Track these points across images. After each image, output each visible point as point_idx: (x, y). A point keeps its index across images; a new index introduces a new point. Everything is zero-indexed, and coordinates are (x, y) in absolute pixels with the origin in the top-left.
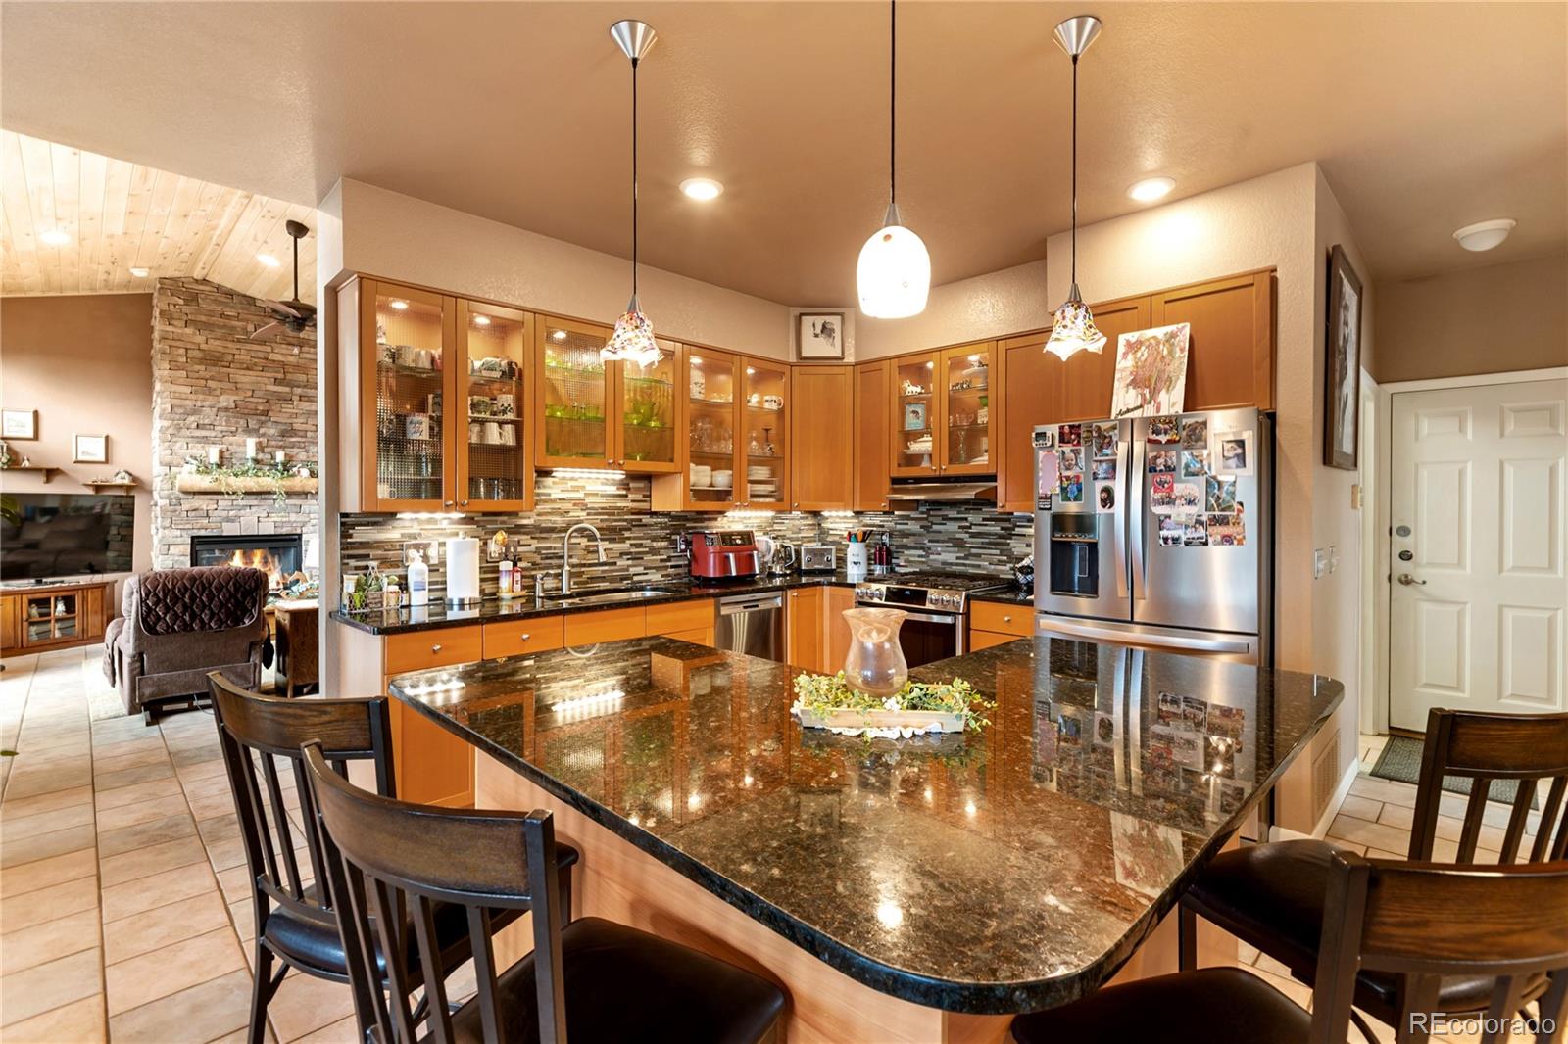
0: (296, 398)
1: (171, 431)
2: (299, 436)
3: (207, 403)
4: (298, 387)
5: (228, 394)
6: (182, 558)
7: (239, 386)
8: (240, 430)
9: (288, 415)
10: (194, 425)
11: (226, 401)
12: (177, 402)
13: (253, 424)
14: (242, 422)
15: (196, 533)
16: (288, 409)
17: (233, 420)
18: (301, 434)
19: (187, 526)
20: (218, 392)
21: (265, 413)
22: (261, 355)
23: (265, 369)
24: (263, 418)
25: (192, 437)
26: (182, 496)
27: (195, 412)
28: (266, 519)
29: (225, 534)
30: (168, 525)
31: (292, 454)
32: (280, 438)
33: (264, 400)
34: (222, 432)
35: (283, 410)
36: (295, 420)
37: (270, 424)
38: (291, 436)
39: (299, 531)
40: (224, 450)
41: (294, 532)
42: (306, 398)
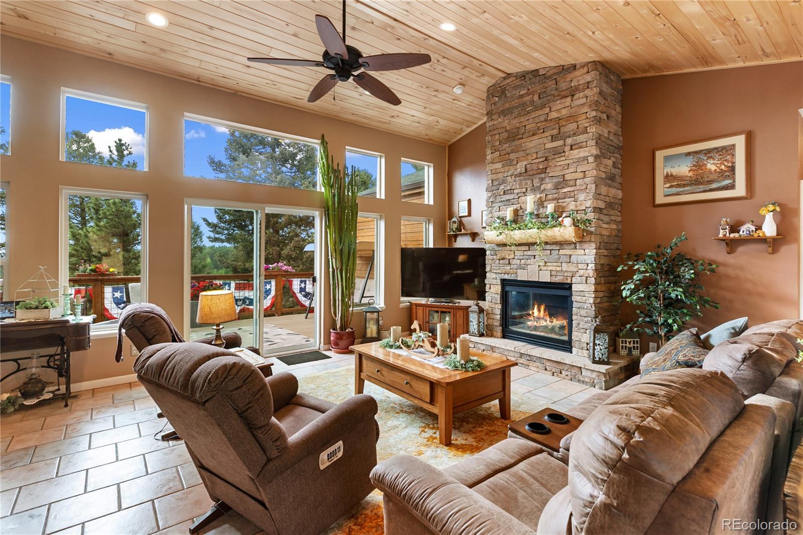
0: (567, 148)
1: (491, 200)
2: (569, 186)
3: (509, 174)
4: (569, 137)
5: (522, 161)
6: (496, 296)
7: (528, 152)
8: (529, 189)
9: (561, 168)
10: (502, 193)
11: (520, 167)
12: (494, 177)
13: (536, 183)
14: (529, 182)
15: (506, 277)
16: (561, 161)
17: (523, 183)
18: (571, 183)
19: (498, 271)
20: (515, 162)
21: (544, 170)
22: (542, 118)
23: (545, 130)
24: (543, 175)
25: (501, 202)
26: (496, 248)
27: (504, 182)
28: (545, 268)
29: (518, 279)
30: (489, 270)
31: (565, 204)
32: (555, 191)
33: (543, 159)
34: (518, 194)
35: (559, 164)
36: (567, 171)
37: (547, 180)
38: (563, 188)
39: (569, 281)
40: (519, 208)
41: (566, 282)
42: (576, 146)
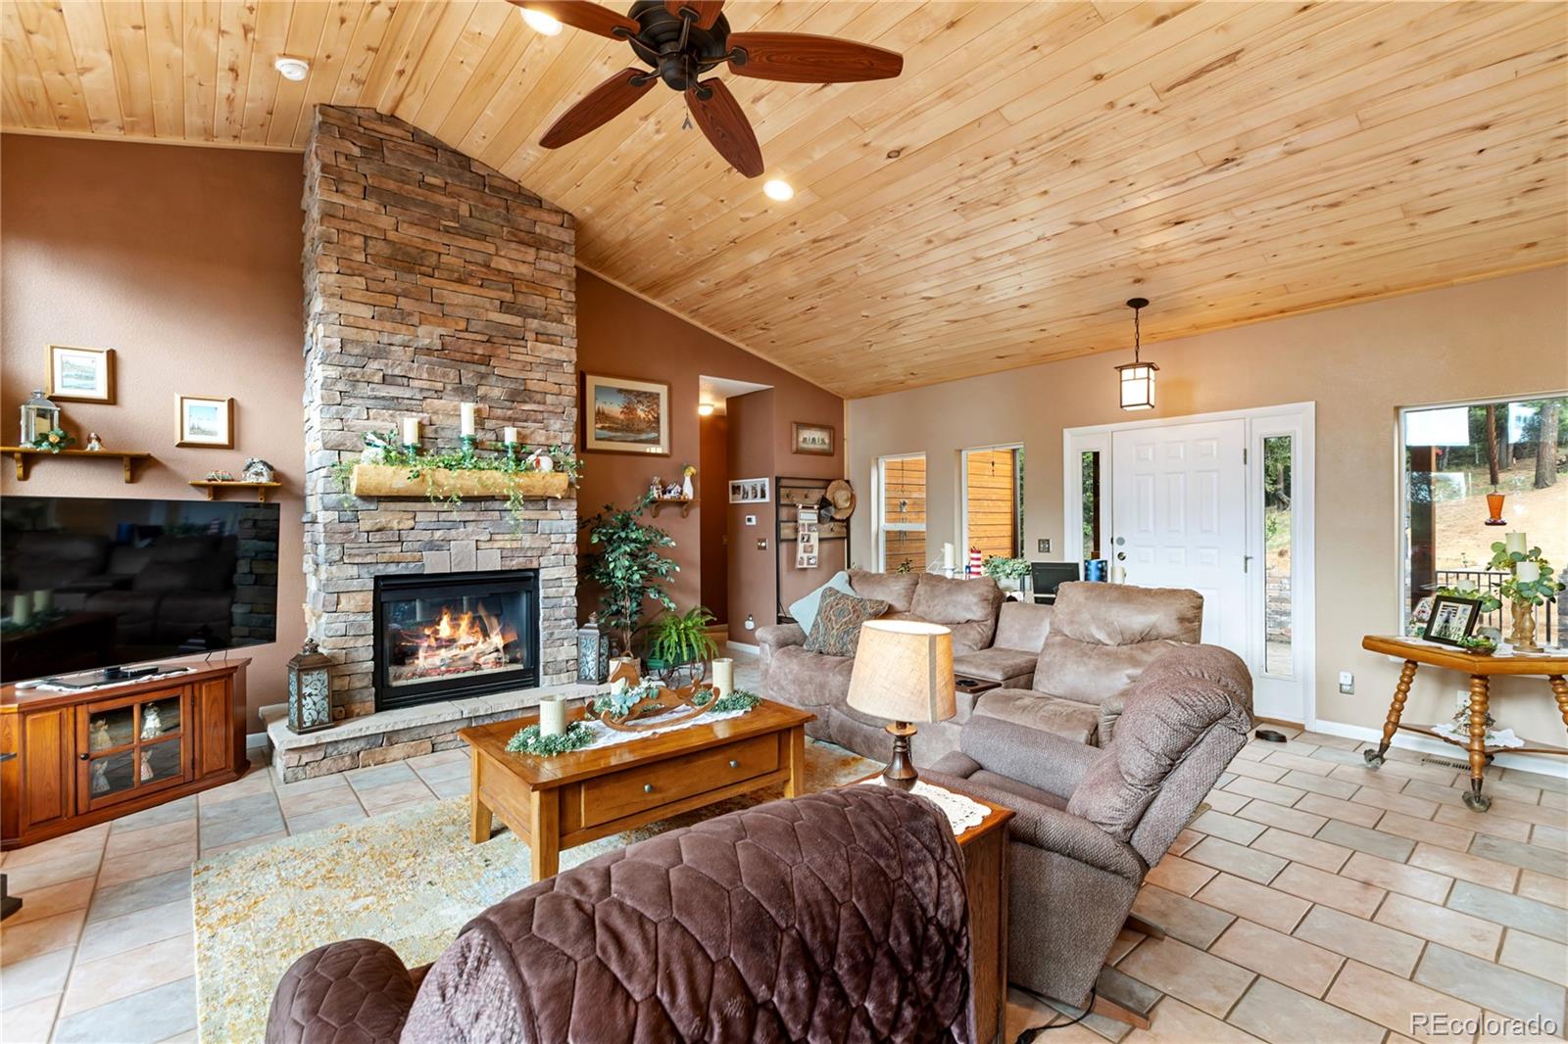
0: (530, 336)
1: (341, 386)
2: (535, 402)
3: (397, 339)
4: (534, 317)
5: (430, 323)
6: (360, 618)
7: (447, 309)
8: (449, 387)
9: (519, 365)
10: (378, 378)
11: (428, 335)
12: (350, 333)
13: (468, 379)
14: (453, 373)
15: (382, 570)
16: (520, 355)
17: (439, 371)
18: (538, 397)
19: (369, 559)
20: (415, 320)
21: (486, 360)
22: (480, 258)
23: (486, 283)
24: (483, 369)
25: (376, 398)
26: (360, 504)
27: (380, 352)
28: (488, 545)
29: (427, 571)
30: (338, 558)
31: (528, 431)
32: (508, 404)
33: (485, 338)
34: (422, 390)
35: (514, 357)
36: (530, 375)
37: (493, 380)
38: (525, 402)
39: (535, 565)
40: (426, 422)
41: (529, 566)
42: (544, 338)
